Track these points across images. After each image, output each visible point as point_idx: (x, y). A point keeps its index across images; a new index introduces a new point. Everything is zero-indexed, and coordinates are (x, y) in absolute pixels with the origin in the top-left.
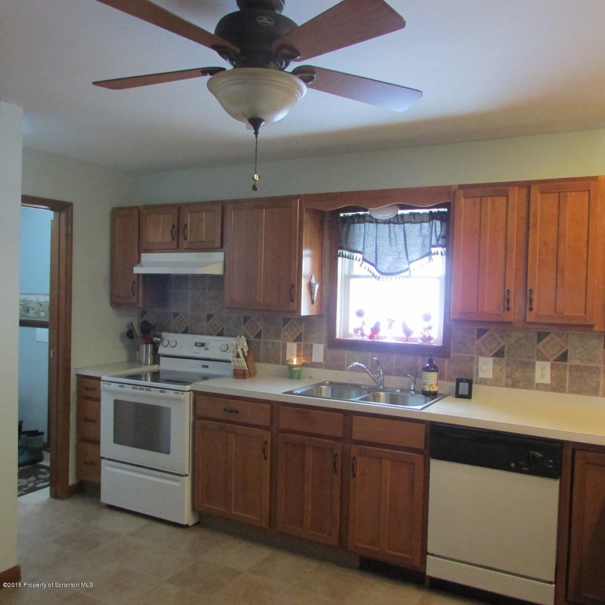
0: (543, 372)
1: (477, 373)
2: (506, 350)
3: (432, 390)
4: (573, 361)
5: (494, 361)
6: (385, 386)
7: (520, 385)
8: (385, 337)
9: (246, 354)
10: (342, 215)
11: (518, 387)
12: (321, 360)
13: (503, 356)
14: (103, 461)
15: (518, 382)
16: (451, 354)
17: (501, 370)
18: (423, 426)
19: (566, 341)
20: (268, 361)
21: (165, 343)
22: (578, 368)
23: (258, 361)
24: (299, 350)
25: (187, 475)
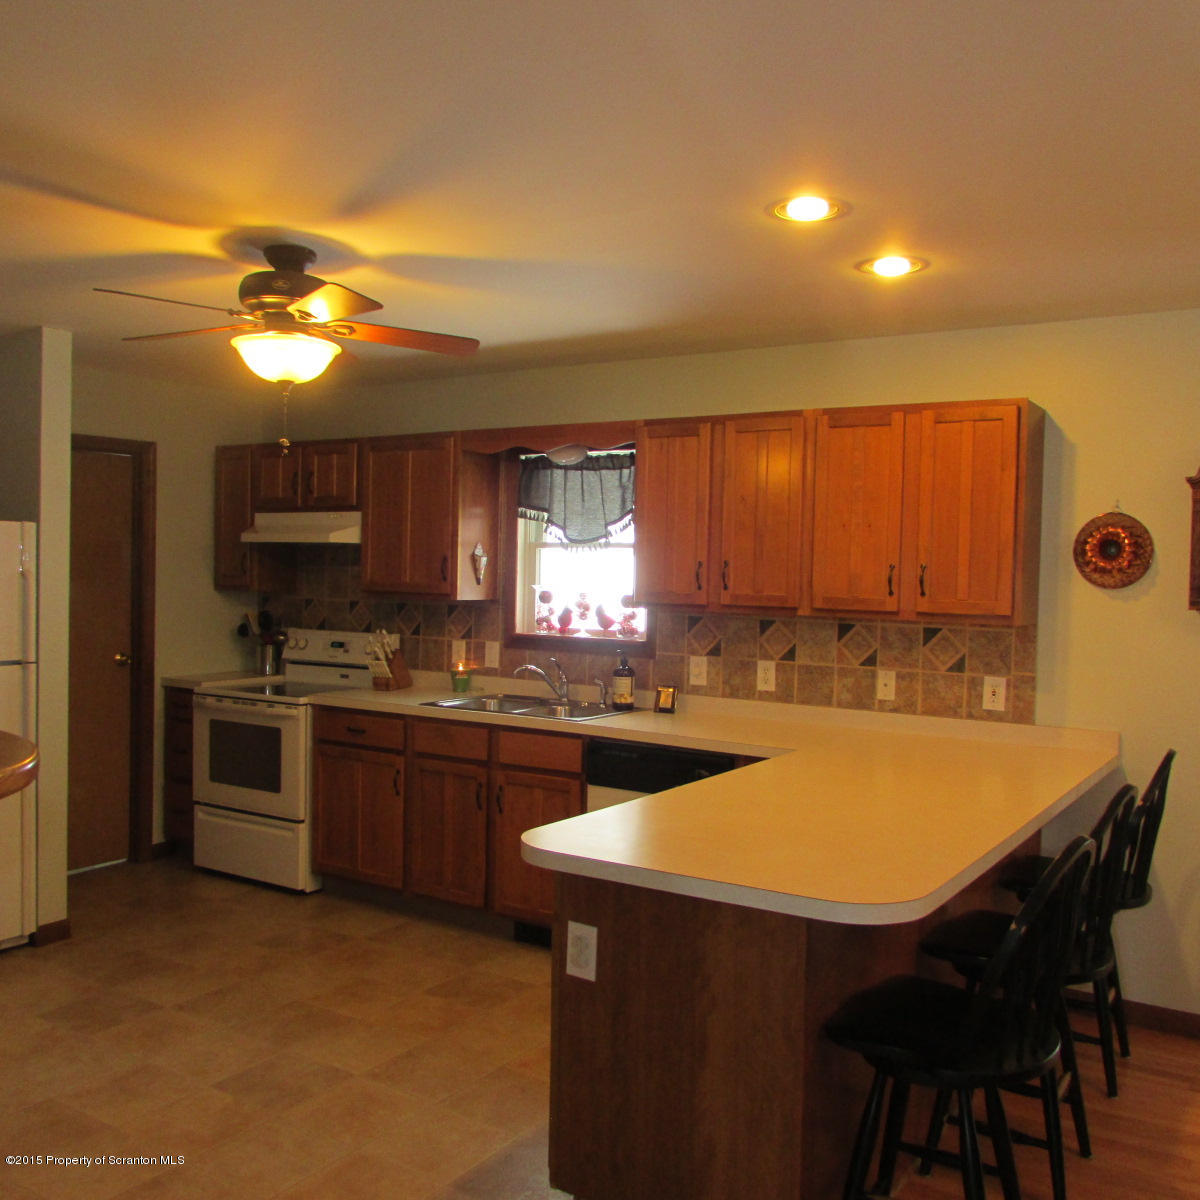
0: (766, 675)
1: (688, 679)
2: (723, 645)
3: (623, 701)
4: (801, 660)
5: (709, 662)
6: (571, 698)
7: (741, 693)
8: (578, 631)
9: (391, 656)
10: (523, 457)
11: (737, 697)
12: (496, 665)
13: (719, 655)
14: (196, 807)
15: (738, 690)
16: (658, 653)
17: (717, 674)
18: (580, 742)
19: (794, 632)
20: (427, 667)
21: (292, 643)
22: (808, 670)
23: (415, 667)
24: (468, 651)
25: (303, 821)
